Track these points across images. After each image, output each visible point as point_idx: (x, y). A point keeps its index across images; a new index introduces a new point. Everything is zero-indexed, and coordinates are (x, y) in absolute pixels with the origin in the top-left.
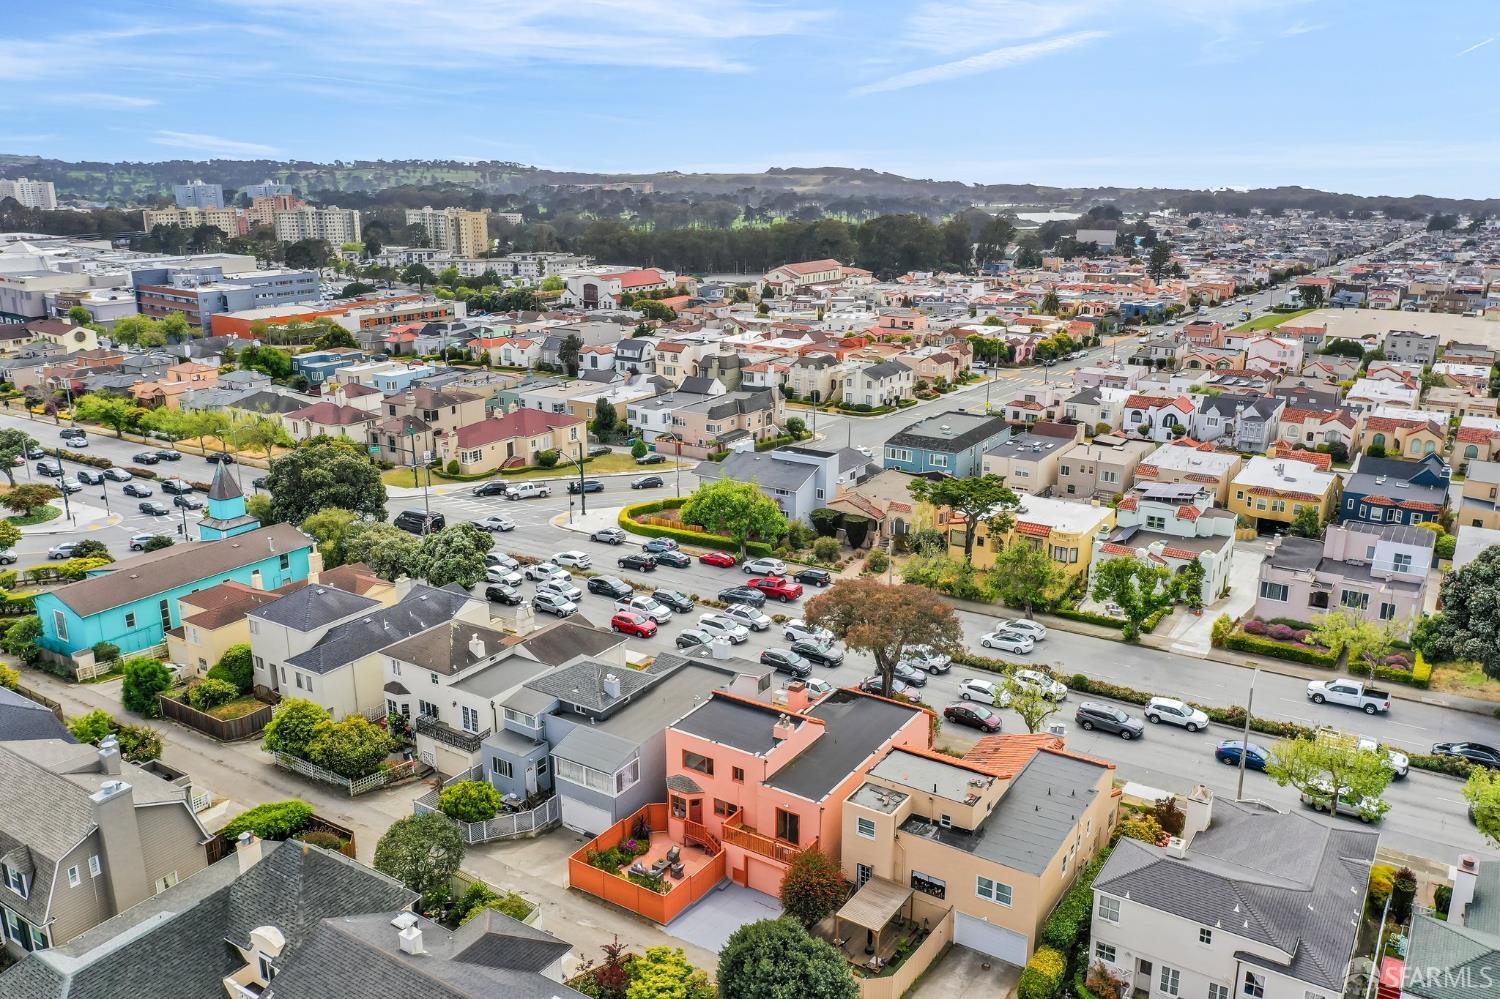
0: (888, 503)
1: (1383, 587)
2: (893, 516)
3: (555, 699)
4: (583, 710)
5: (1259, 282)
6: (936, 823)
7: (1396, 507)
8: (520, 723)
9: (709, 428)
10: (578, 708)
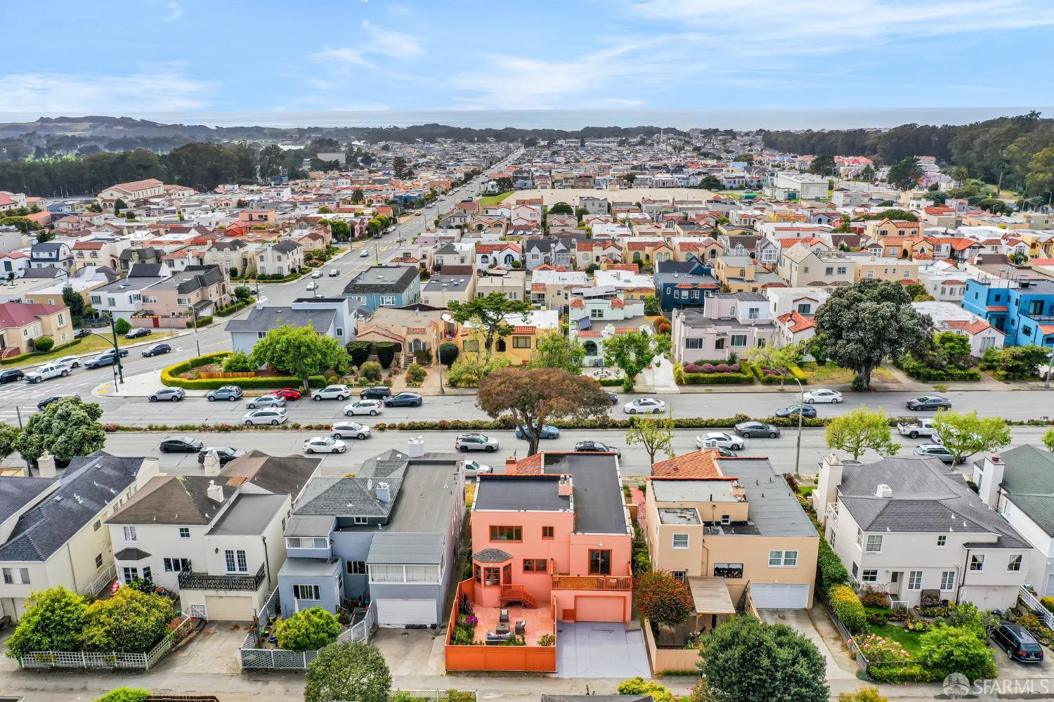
0: (405, 330)
1: (756, 329)
2: (410, 339)
3: (334, 518)
4: (364, 520)
5: (459, 179)
6: (718, 524)
7: (695, 289)
8: (308, 547)
9: (180, 301)
10: (358, 520)
